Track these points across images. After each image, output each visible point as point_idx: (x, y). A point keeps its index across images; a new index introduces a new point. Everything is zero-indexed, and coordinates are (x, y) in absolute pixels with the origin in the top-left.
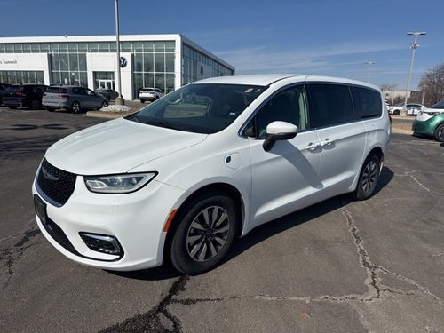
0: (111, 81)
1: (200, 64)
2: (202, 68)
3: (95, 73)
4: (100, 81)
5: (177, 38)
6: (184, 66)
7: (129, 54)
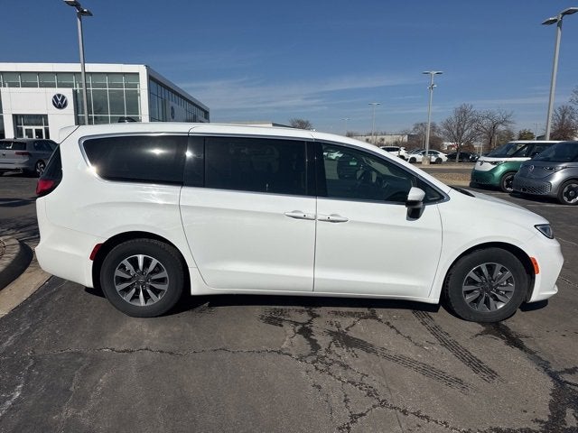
0: (42, 128)
1: (170, 104)
2: (172, 108)
3: (16, 118)
4: (25, 128)
5: (141, 70)
7: (70, 90)
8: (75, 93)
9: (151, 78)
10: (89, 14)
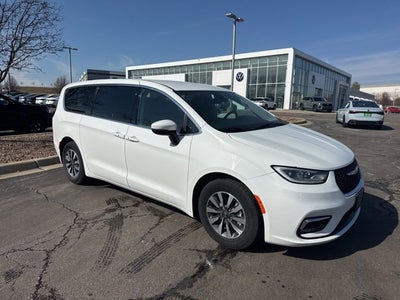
1: (312, 73)
2: (314, 77)
5: (290, 52)
6: (295, 76)
7: (246, 70)
8: (249, 71)
9: (296, 56)
10: (242, 20)
